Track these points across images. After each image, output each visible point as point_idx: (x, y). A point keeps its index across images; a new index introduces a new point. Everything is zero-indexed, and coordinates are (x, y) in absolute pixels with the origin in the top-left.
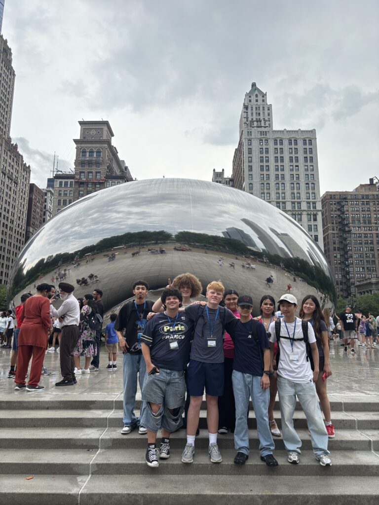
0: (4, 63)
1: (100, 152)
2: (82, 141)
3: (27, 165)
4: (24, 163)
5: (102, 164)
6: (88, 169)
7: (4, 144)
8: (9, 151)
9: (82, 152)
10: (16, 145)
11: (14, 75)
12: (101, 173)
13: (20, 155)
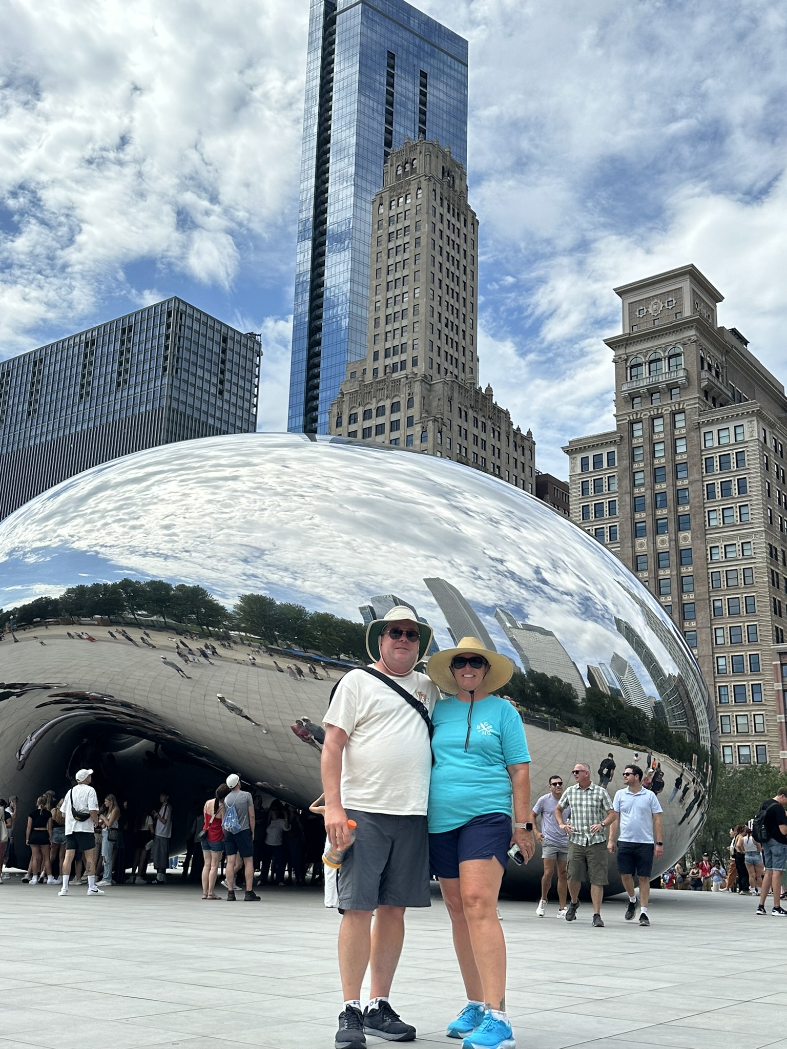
0: (445, 203)
1: (679, 355)
2: (627, 339)
3: (524, 432)
4: (515, 427)
5: (685, 388)
6: (649, 410)
7: (456, 395)
8: (472, 408)
9: (632, 367)
10: (489, 389)
11: (475, 223)
12: (687, 412)
13: (500, 411)
